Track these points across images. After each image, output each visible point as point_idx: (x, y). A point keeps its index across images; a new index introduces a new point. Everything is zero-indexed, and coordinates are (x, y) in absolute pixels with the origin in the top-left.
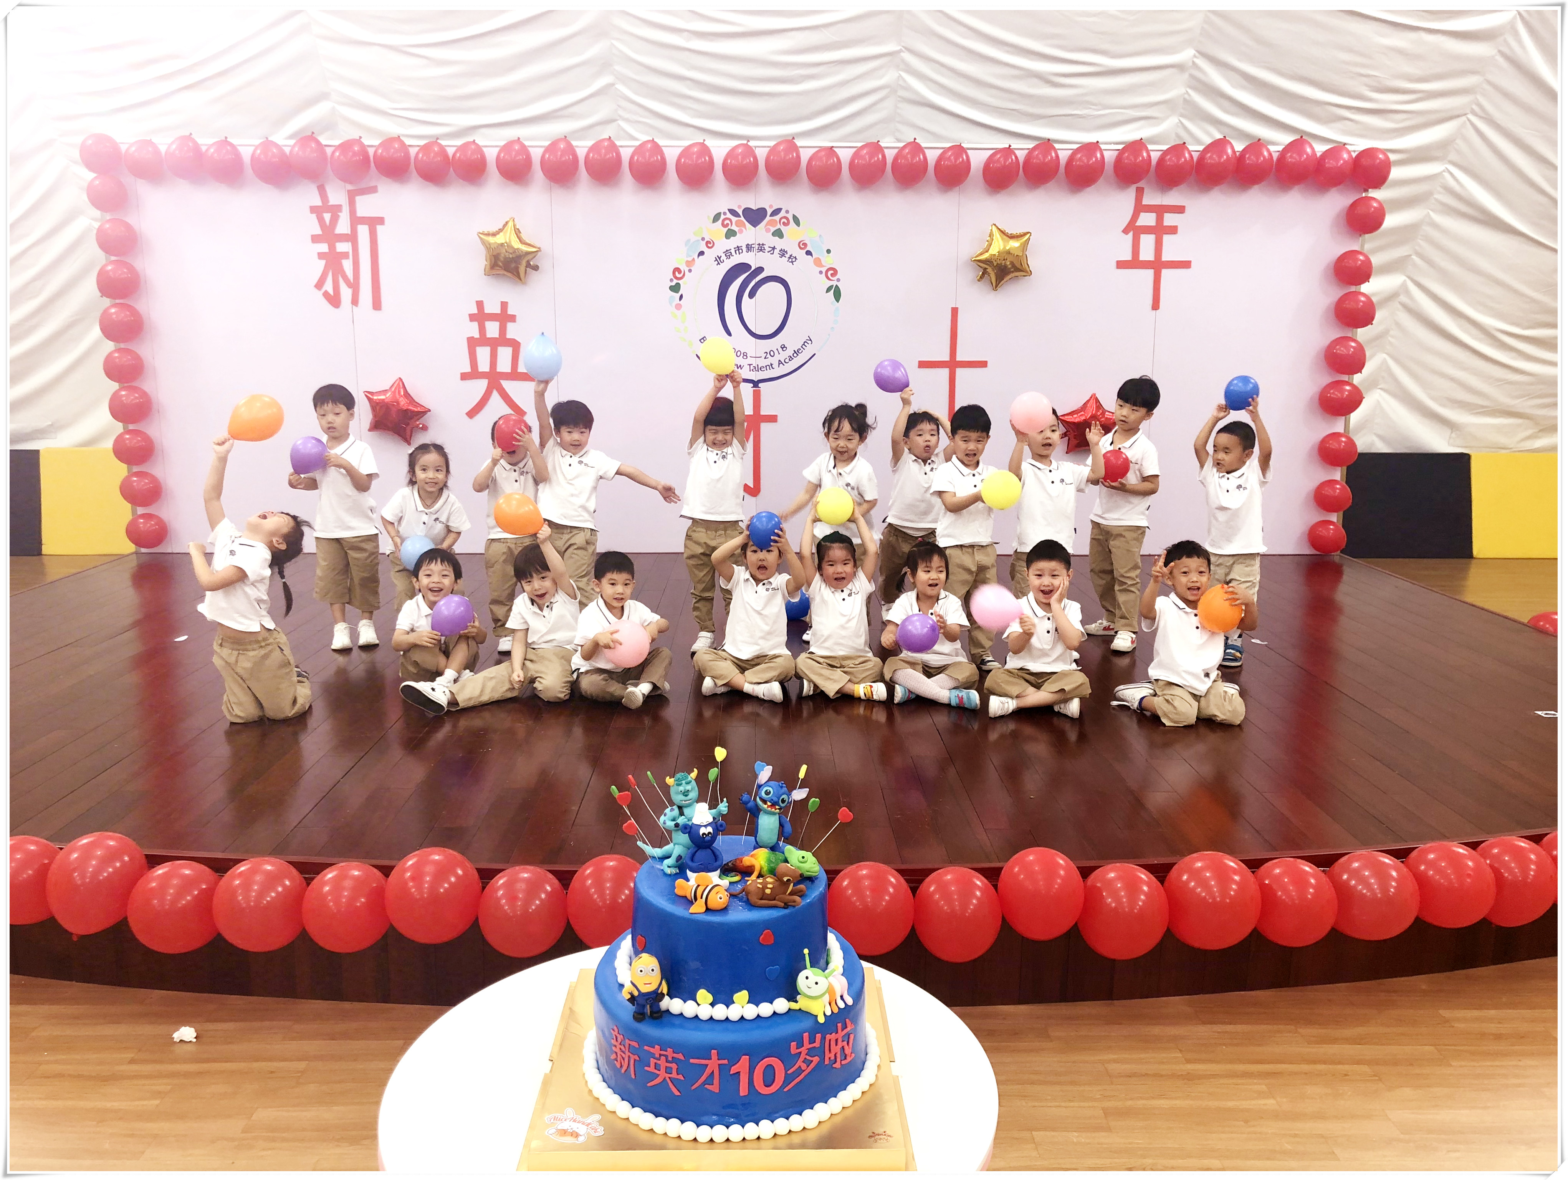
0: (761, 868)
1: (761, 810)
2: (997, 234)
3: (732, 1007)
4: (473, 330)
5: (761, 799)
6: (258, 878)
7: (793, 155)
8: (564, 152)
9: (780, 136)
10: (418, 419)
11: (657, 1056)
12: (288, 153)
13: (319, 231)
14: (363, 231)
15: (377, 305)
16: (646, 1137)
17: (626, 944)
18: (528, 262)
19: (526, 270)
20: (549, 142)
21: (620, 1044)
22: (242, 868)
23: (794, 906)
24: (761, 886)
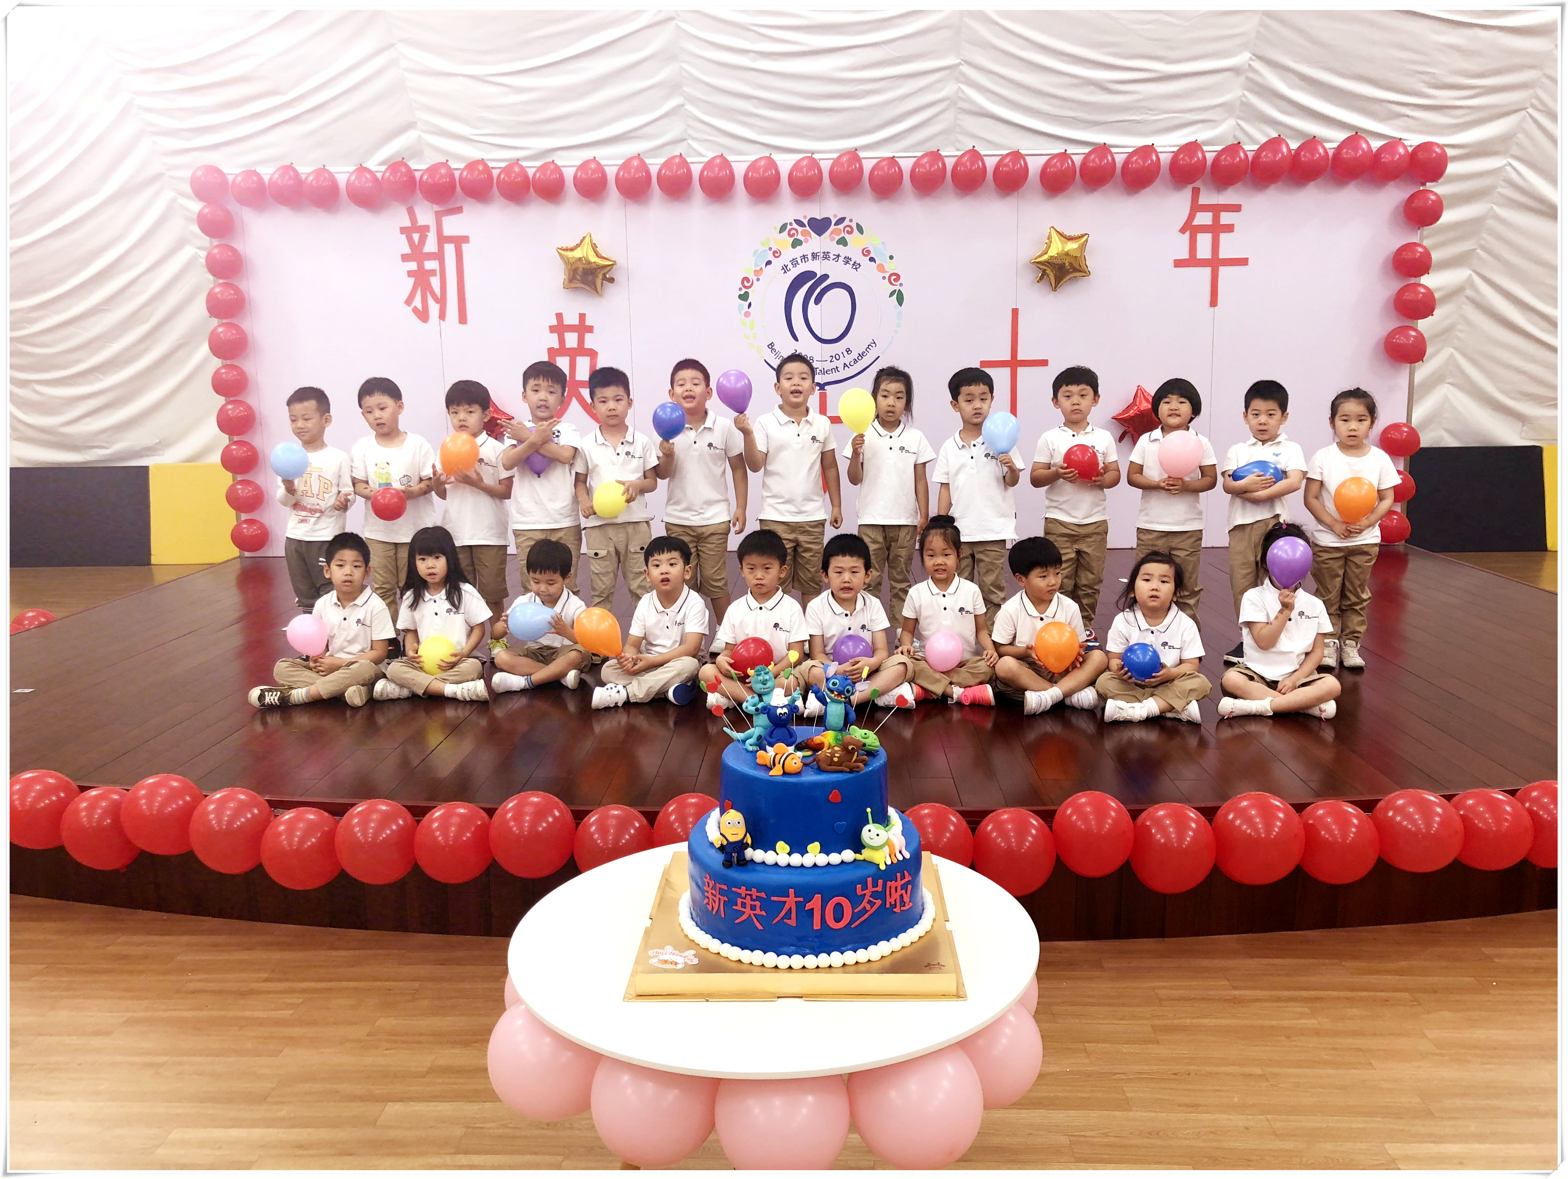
1: (829, 699)
2: (1055, 237)
3: (806, 856)
4: (553, 341)
5: (829, 689)
7: (856, 166)
8: (637, 170)
9: (841, 150)
11: (743, 895)
12: (380, 178)
13: (408, 251)
14: (450, 249)
15: (463, 319)
16: (734, 965)
17: (716, 810)
18: (604, 275)
19: (602, 283)
20: (623, 161)
21: (711, 889)
23: (859, 772)
24: (829, 756)
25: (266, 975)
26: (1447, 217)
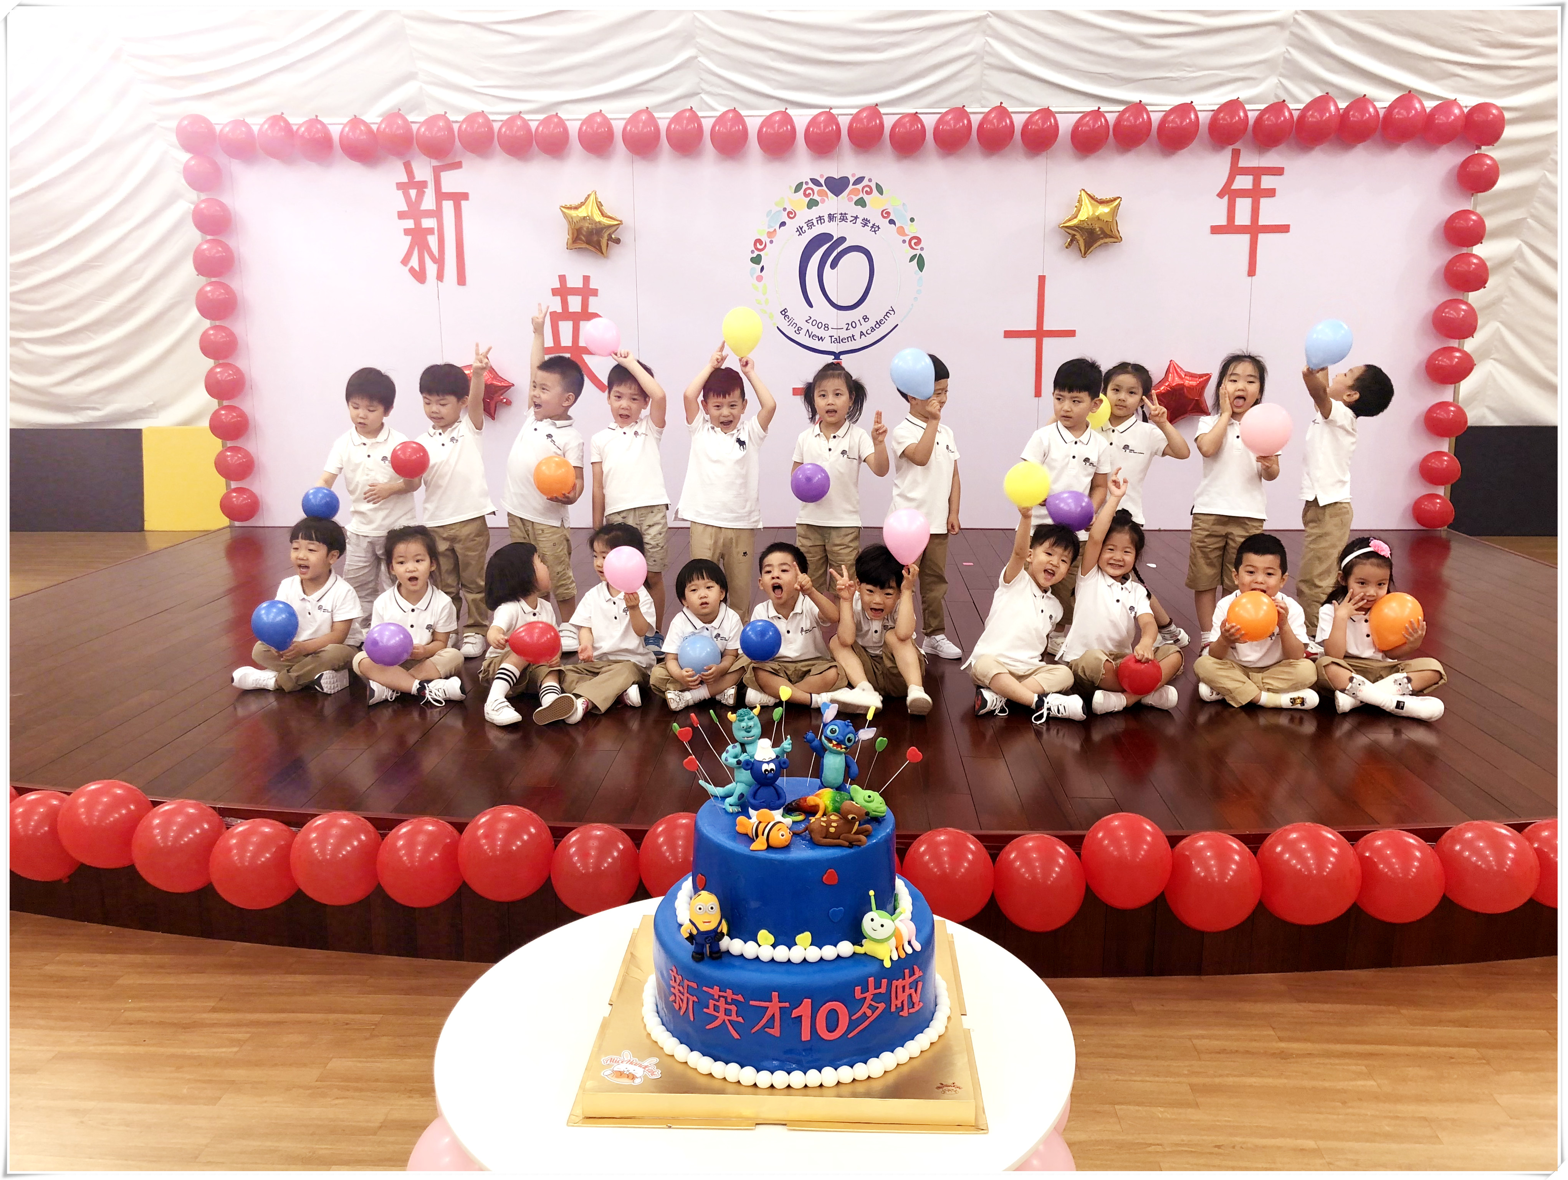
0: (826, 808)
1: (826, 750)
2: (1086, 200)
3: (794, 948)
4: (556, 305)
5: (826, 738)
6: (334, 831)
7: (876, 123)
8: (646, 124)
9: (861, 106)
10: (502, 395)
11: (716, 997)
12: (375, 130)
13: (405, 208)
14: (448, 206)
15: (462, 280)
16: (704, 1081)
17: (687, 884)
18: (610, 235)
19: (608, 244)
20: (632, 115)
21: (679, 985)
22: (319, 821)
23: (859, 846)
24: (824, 824)
25: (212, 1004)
26: (1503, 182)
